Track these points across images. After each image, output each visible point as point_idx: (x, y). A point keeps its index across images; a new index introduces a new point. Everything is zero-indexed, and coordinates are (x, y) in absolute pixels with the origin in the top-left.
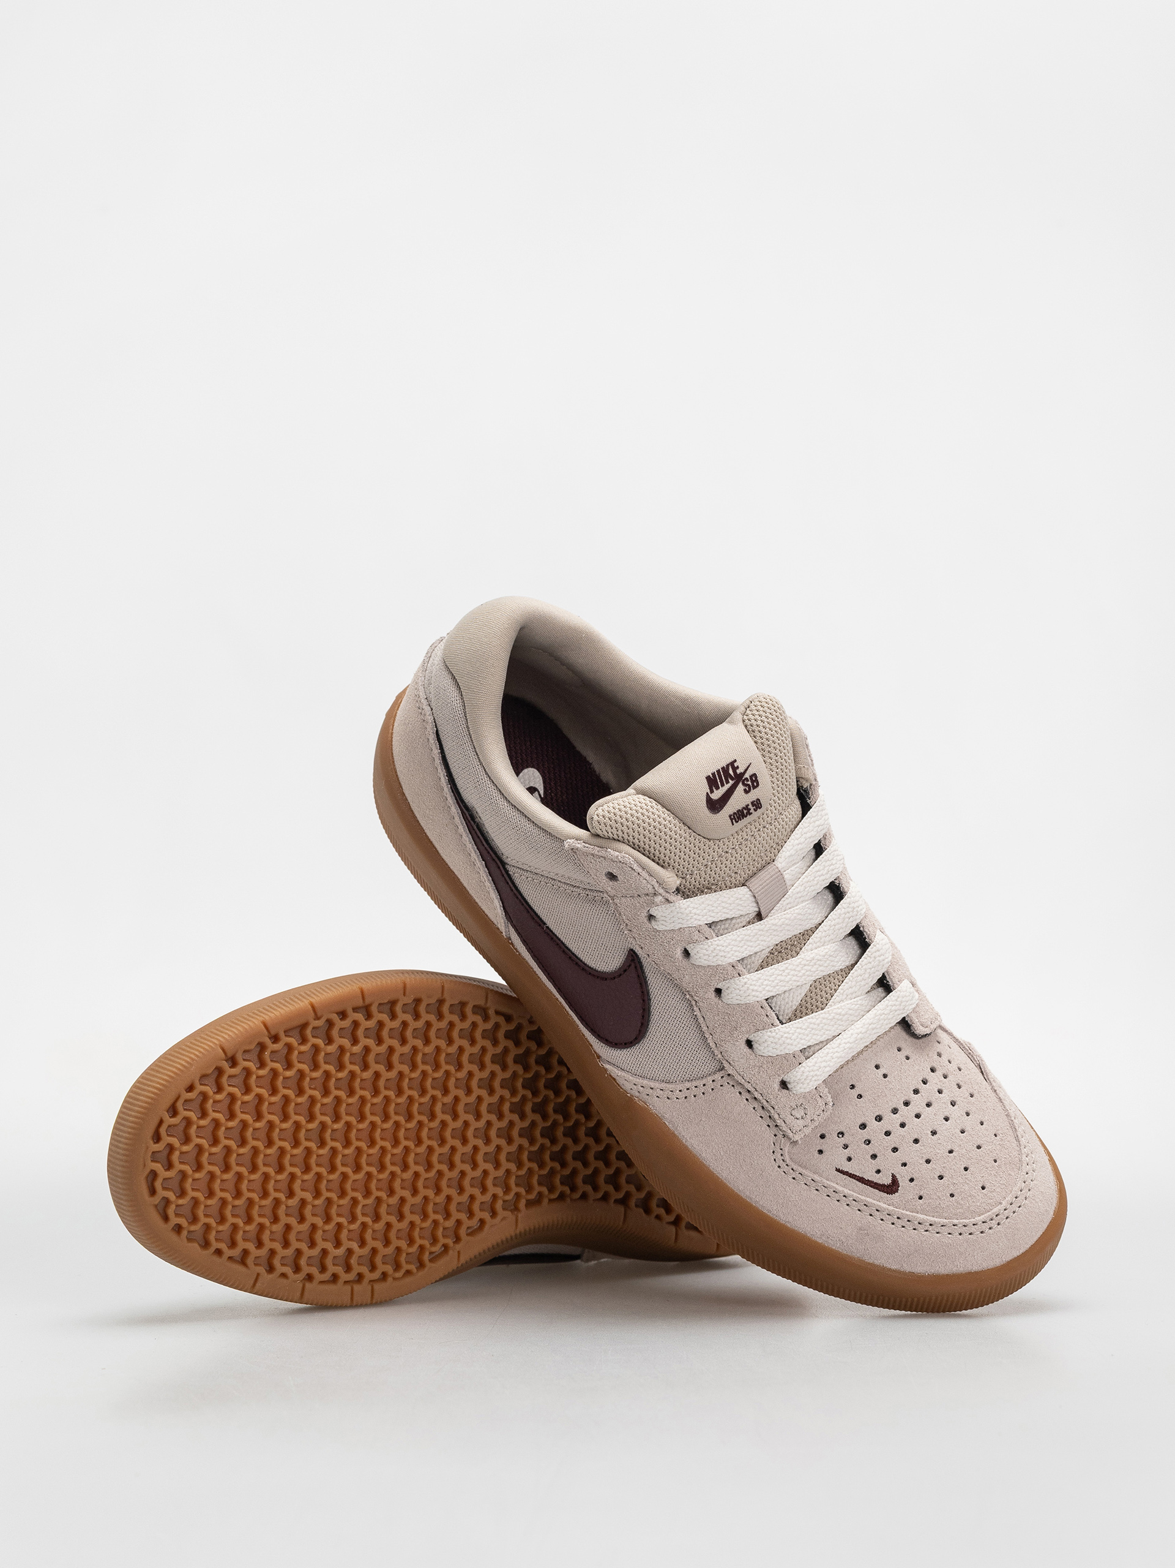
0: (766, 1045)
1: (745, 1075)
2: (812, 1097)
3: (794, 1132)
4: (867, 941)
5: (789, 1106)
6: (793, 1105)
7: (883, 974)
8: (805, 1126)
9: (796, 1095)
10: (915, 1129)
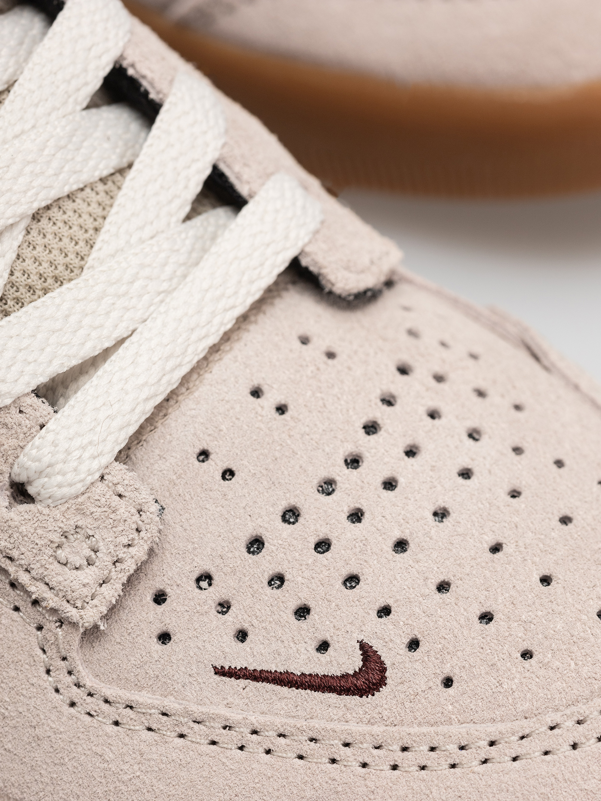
2: (97, 503)
3: (79, 604)
4: (152, 96)
5: (46, 541)
6: (56, 537)
7: (215, 168)
8: (104, 582)
9: (52, 505)
10: (388, 517)
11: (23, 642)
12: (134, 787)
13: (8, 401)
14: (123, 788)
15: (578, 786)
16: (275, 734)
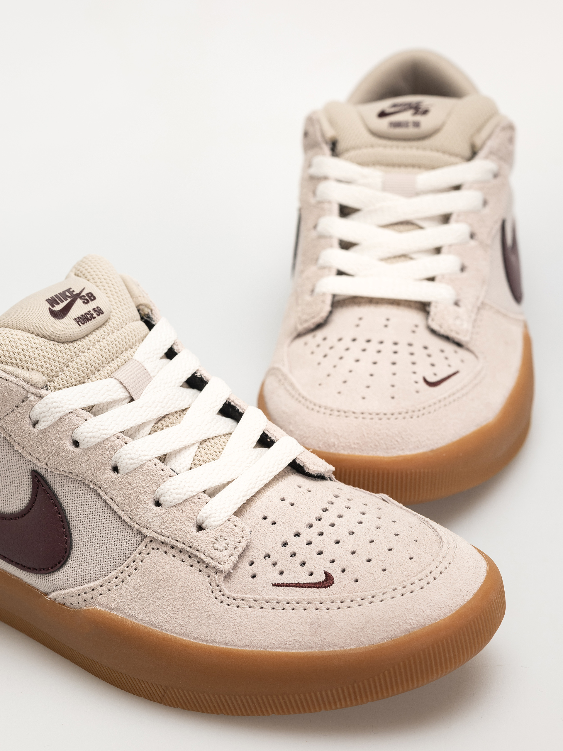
0: (170, 493)
1: (163, 531)
2: (227, 528)
3: (223, 563)
4: (240, 411)
5: (210, 541)
6: (213, 540)
7: (263, 432)
8: (231, 556)
9: (212, 529)
10: (332, 534)
11: (203, 582)
12: (245, 627)
13: (195, 494)
14: (242, 628)
15: (404, 607)
16: (295, 602)
